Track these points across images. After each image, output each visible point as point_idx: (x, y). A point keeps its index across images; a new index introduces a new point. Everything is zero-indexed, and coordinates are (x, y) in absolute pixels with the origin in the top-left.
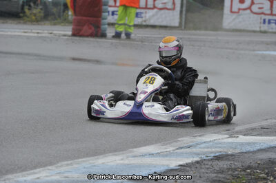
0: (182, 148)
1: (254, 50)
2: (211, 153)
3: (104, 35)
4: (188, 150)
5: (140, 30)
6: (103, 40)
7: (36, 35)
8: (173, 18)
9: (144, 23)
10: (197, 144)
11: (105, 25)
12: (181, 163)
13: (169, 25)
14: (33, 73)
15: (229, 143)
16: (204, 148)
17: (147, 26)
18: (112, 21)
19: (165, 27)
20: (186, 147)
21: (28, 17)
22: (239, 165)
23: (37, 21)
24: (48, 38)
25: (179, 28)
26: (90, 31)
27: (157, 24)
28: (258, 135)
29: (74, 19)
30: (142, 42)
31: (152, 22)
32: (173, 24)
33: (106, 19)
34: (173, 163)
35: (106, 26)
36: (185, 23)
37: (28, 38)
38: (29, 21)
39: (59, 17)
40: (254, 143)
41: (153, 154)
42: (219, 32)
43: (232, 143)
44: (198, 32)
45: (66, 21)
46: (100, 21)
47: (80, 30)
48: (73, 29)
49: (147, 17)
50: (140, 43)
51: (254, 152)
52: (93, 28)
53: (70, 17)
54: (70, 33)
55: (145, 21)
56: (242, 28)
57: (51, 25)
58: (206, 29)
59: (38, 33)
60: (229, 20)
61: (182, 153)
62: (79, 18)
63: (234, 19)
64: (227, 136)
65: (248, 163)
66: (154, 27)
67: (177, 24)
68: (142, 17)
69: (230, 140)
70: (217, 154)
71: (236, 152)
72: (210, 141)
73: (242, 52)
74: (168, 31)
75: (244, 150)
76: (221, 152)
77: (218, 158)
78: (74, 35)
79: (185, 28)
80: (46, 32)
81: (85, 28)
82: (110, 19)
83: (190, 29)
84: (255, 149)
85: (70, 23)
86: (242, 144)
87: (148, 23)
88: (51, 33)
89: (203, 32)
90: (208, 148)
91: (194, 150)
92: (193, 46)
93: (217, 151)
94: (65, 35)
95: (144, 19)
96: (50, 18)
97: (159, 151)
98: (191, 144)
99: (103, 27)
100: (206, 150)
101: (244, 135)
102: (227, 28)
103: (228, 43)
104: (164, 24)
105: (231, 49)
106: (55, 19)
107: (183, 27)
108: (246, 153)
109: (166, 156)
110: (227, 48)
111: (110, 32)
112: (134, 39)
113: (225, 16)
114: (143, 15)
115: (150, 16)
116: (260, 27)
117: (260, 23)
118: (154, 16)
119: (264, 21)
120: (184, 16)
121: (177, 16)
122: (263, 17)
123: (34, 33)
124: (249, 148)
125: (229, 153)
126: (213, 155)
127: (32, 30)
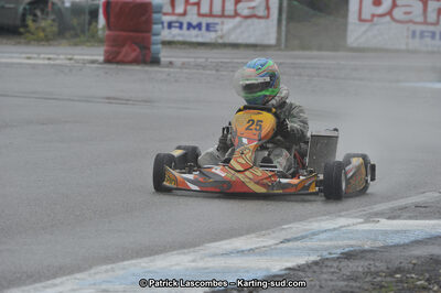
0: (288, 240)
1: (399, 81)
2: (336, 247)
3: (156, 61)
4: (299, 244)
5: (215, 51)
6: (155, 68)
7: (46, 62)
8: (266, 31)
9: (220, 41)
10: (314, 234)
11: (157, 44)
12: (290, 265)
13: (259, 42)
15: (364, 231)
16: (325, 240)
17: (224, 45)
18: (168, 38)
19: (254, 46)
20: (296, 239)
21: (32, 34)
22: (382, 266)
23: (47, 40)
24: (66, 66)
25: (277, 46)
26: (133, 55)
27: (240, 41)
28: (410, 218)
29: (108, 35)
30: (217, 70)
31: (232, 39)
32: (266, 42)
33: (158, 34)
34: (277, 265)
35: (160, 46)
36: (286, 40)
37: (34, 66)
38: (34, 40)
39: (83, 32)
40: (405, 232)
41: (243, 251)
42: (341, 54)
43: (370, 231)
44: (307, 53)
45: (93, 39)
46: (149, 38)
47: (118, 53)
48: (106, 52)
49: (225, 31)
50: (214, 72)
51: (405, 246)
52: (138, 50)
53: (100, 33)
54: (101, 58)
55: (221, 37)
56: (378, 46)
57: (70, 45)
58: (320, 48)
59: (49, 59)
60: (356, 33)
61: (290, 249)
62: (117, 33)
63: (365, 32)
64: (362, 220)
65: (396, 264)
66: (235, 46)
67: (273, 41)
68: (216, 31)
69: (367, 227)
70: (347, 250)
71: (377, 245)
72: (335, 229)
74: (258, 53)
75: (390, 242)
76: (352, 246)
77: (348, 256)
78: (108, 61)
79: (286, 47)
80: (62, 57)
81: (124, 50)
82: (166, 34)
83: (293, 50)
84: (407, 241)
85: (101, 41)
86: (385, 233)
87: (226, 40)
88: (70, 59)
89: (315, 53)
90: (331, 240)
91: (309, 244)
92: (300, 75)
93: (347, 244)
94: (93, 62)
95: (219, 33)
96: (67, 35)
97: (253, 247)
98: (304, 234)
99: (154, 48)
100: (328, 243)
101: (389, 218)
102: (355, 45)
103: (356, 69)
104: (252, 41)
106: (76, 36)
107: (283, 46)
108: (393, 247)
109: (265, 254)
110: (354, 79)
111: (165, 55)
112: (204, 68)
113: (350, 27)
114: (218, 27)
115: (229, 29)
116: (407, 44)
117: (407, 37)
118: (235, 28)
119: (414, 33)
120: (284, 28)
121: (274, 29)
122: (412, 27)
123: (44, 59)
124: (397, 240)
125: (366, 247)
126: (339, 251)
127: (39, 54)
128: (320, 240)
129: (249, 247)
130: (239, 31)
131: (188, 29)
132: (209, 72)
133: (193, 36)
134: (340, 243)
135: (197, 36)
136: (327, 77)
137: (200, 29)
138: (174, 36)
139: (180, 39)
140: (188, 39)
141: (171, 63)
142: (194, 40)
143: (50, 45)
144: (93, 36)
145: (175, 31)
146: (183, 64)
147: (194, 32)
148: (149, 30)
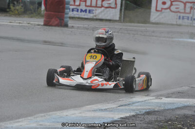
0: (122, 106)
1: (172, 38)
2: (144, 109)
3: (66, 26)
4: (127, 107)
5: (92, 22)
6: (65, 29)
7: (18, 24)
8: (115, 14)
9: (95, 18)
10: (133, 103)
11: (66, 18)
12: (122, 116)
13: (112, 19)
14: (16, 51)
15: (156, 103)
16: (138, 106)
17: (97, 20)
18: (72, 16)
19: (110, 20)
20: (125, 105)
21: (13, 12)
22: (162, 118)
23: (19, 14)
24: (27, 26)
25: (120, 21)
26: (56, 22)
27: (103, 18)
28: (176, 98)
29: (46, 14)
30: (93, 31)
31: (100, 17)
32: (115, 19)
33: (68, 14)
34: (117, 116)
35: (68, 19)
36: (124, 18)
37: (13, 26)
38: (13, 15)
39: (35, 11)
40: (173, 103)
41: (102, 110)
42: (147, 25)
43: (158, 103)
44: (133, 24)
45: (39, 15)
46: (64, 15)
47: (50, 21)
48: (45, 21)
49: (97, 13)
50: (91, 31)
51: (173, 110)
52: (59, 20)
53: (42, 12)
54: (42, 23)
55: (95, 16)
56: (164, 22)
57: (29, 17)
58: (139, 22)
59: (20, 23)
60: (154, 16)
61: (123, 109)
62: (49, 13)
63: (158, 16)
64: (154, 98)
65: (169, 117)
66: (101, 20)
67: (118, 19)
68: (93, 13)
69: (157, 101)
70: (148, 110)
71: (161, 109)
72: (142, 101)
73: (164, 39)
74: (111, 23)
75: (166, 108)
76: (150, 109)
77: (148, 113)
78: (47, 24)
80: (25, 22)
81: (53, 20)
82: (71, 14)
83: (127, 22)
84: (174, 108)
85: (42, 16)
86: (165, 104)
87: (97, 17)
88: (29, 23)
89: (136, 24)
90: (140, 106)
91: (131, 107)
92: (129, 34)
93: (147, 108)
94: (39, 25)
95: (94, 14)
96: (28, 13)
97: (106, 108)
98: (129, 103)
99: (66, 20)
100: (139, 107)
101: (166, 97)
102: (154, 21)
103: (154, 32)
104: (108, 18)
105: (156, 36)
106: (32, 13)
107: (122, 21)
108: (167, 110)
109: (112, 111)
110: (153, 36)
111: (71, 23)
112: (87, 29)
113: (152, 14)
114: (94, 12)
115: (99, 13)
116: (177, 22)
117: (177, 19)
118: (101, 12)
119: (180, 17)
120: (123, 13)
121: (118, 13)
122: (179, 14)
123: (17, 23)
124: (170, 107)
125: (156, 110)
126: (144, 111)
127: (15, 21)
128: (136, 106)
129: (104, 108)
130: (103, 13)
131: (81, 12)
132: (89, 31)
133: (83, 15)
134: (145, 107)
135: (85, 15)
136: (141, 35)
137: (86, 12)
138: (75, 15)
139: (77, 16)
140: (81, 16)
141: (73, 26)
142: (83, 17)
143: (20, 17)
144: (39, 14)
145: (75, 13)
146: (78, 27)
147: (83, 13)
148: (63, 12)
